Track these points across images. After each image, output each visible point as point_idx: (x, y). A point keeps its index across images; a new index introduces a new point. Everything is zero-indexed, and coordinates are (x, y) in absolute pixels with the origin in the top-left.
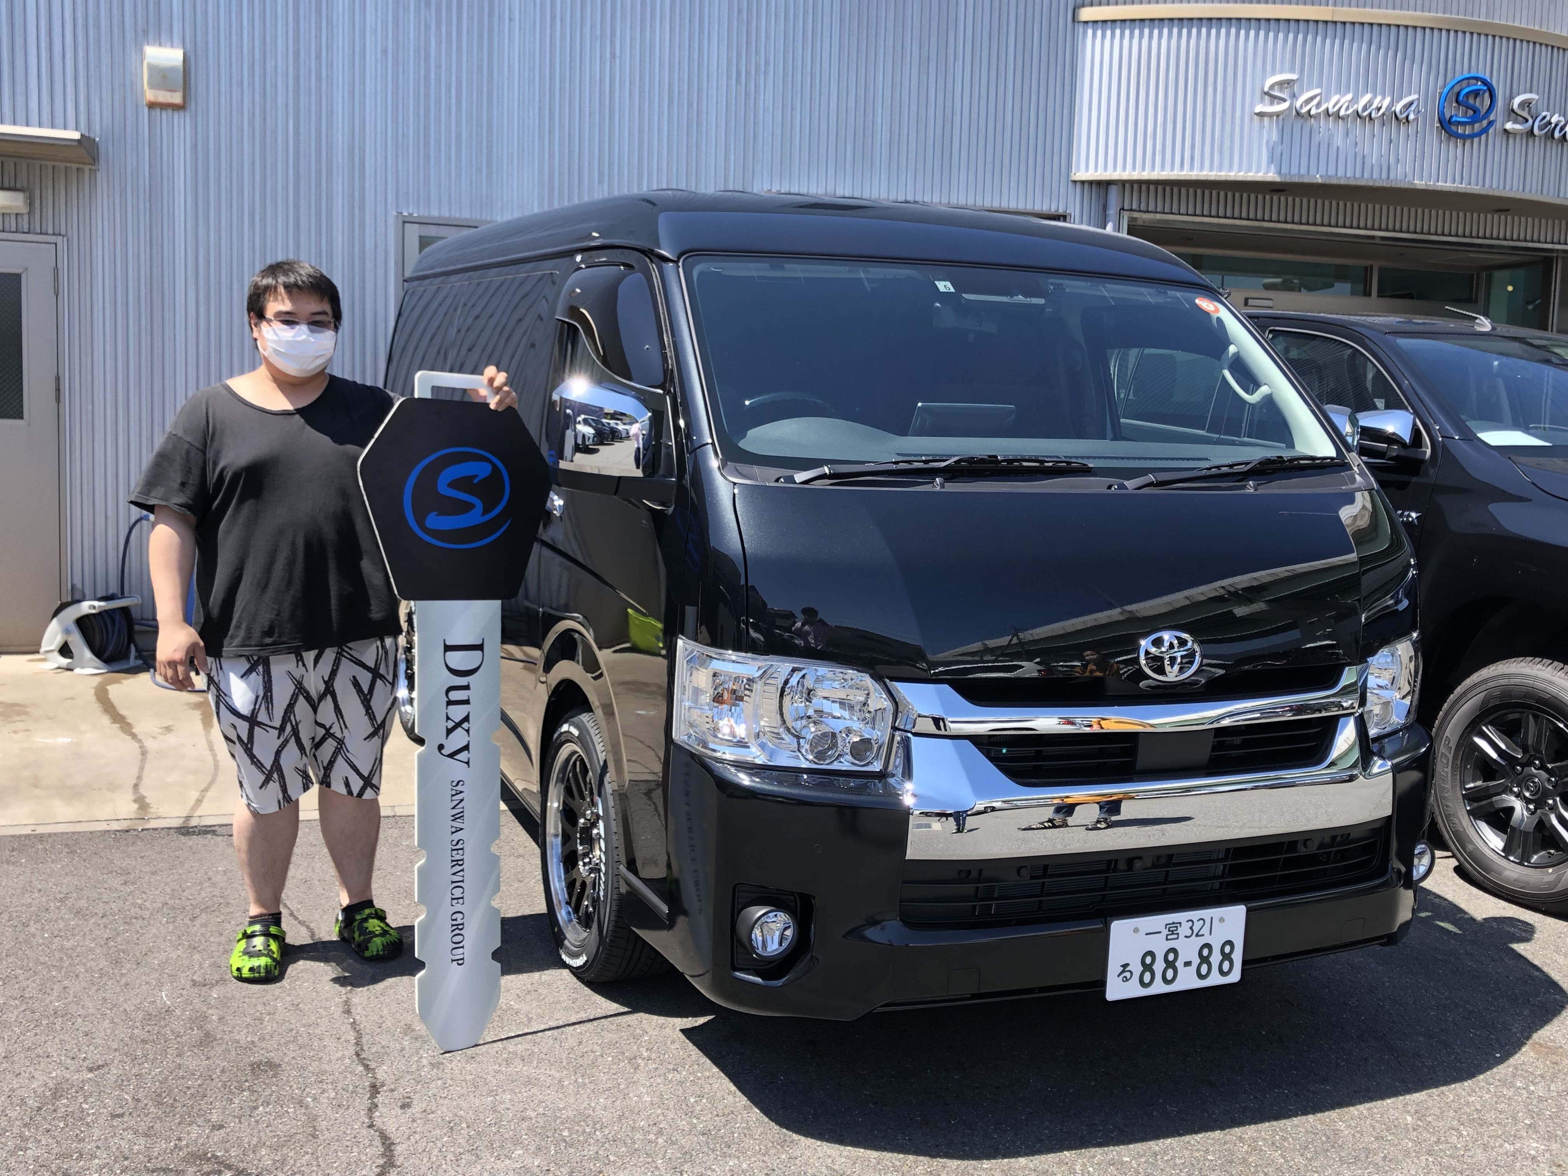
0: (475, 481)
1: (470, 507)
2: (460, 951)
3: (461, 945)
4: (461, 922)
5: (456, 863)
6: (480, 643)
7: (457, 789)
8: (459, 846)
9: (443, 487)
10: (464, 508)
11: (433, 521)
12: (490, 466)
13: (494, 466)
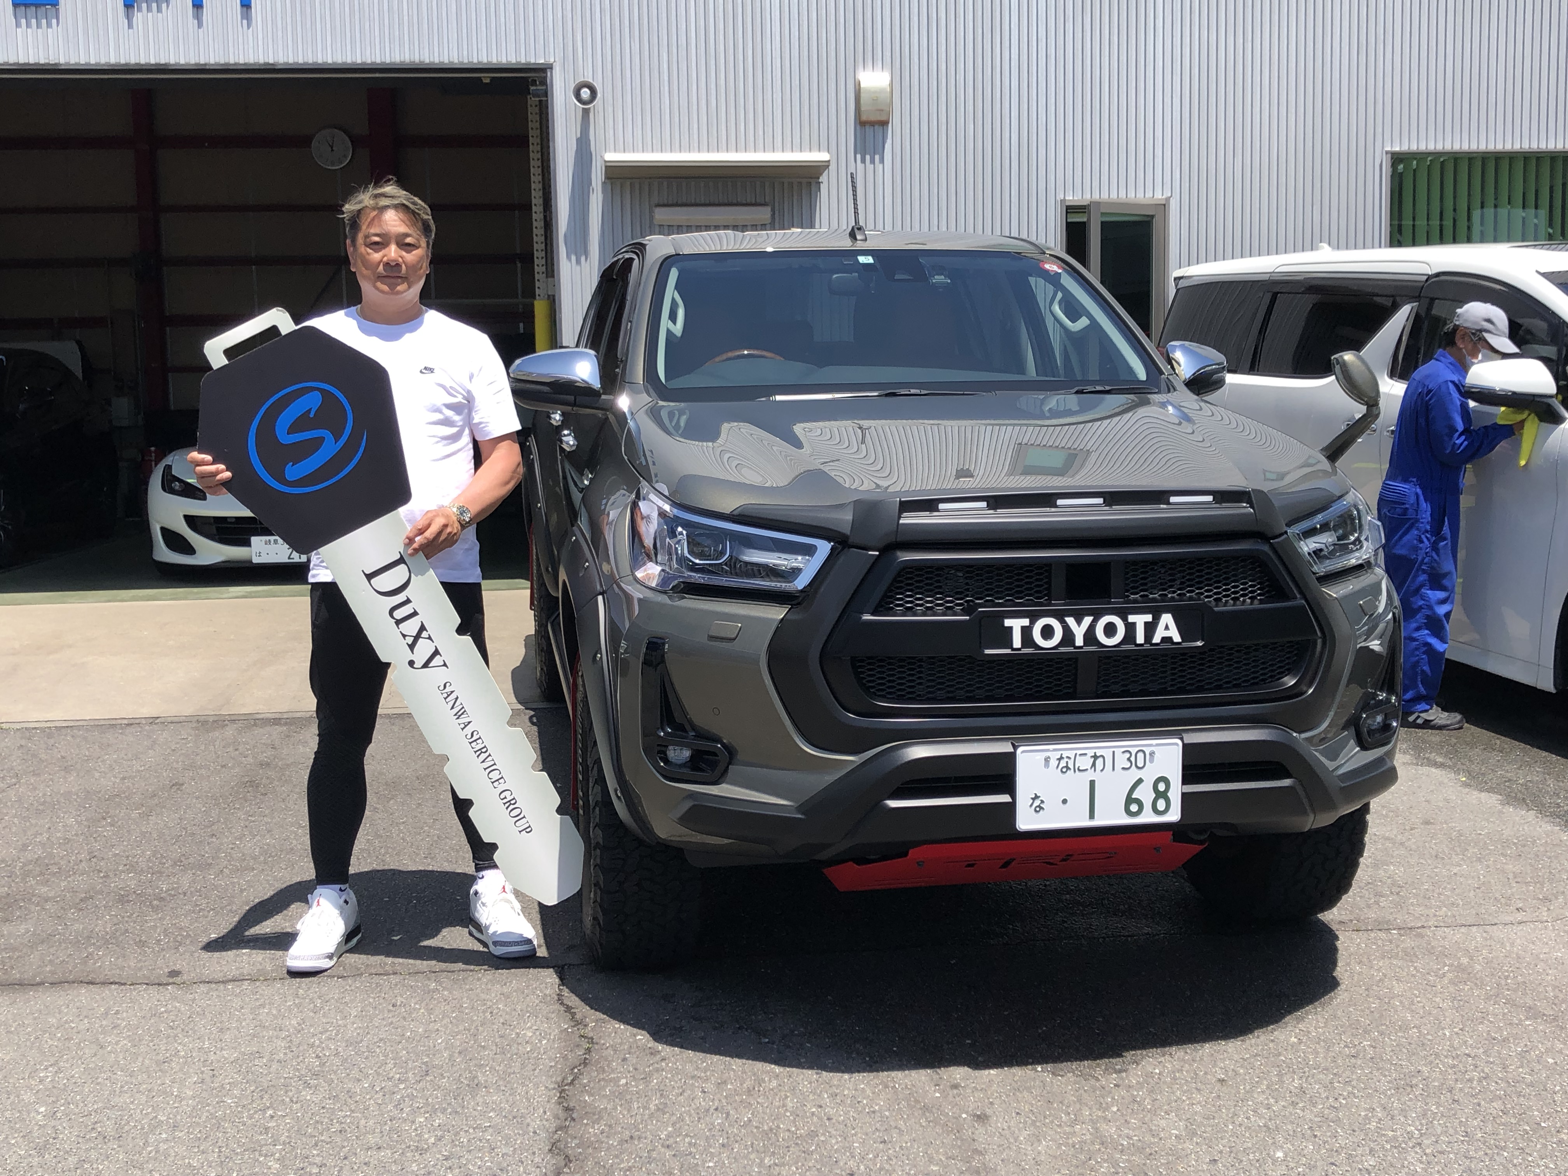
0: (312, 415)
1: (320, 441)
2: (524, 820)
3: (521, 816)
4: (512, 797)
5: (480, 751)
6: (399, 556)
7: (446, 691)
8: (475, 737)
9: (285, 438)
10: (316, 444)
11: (293, 472)
12: (317, 393)
13: (322, 391)
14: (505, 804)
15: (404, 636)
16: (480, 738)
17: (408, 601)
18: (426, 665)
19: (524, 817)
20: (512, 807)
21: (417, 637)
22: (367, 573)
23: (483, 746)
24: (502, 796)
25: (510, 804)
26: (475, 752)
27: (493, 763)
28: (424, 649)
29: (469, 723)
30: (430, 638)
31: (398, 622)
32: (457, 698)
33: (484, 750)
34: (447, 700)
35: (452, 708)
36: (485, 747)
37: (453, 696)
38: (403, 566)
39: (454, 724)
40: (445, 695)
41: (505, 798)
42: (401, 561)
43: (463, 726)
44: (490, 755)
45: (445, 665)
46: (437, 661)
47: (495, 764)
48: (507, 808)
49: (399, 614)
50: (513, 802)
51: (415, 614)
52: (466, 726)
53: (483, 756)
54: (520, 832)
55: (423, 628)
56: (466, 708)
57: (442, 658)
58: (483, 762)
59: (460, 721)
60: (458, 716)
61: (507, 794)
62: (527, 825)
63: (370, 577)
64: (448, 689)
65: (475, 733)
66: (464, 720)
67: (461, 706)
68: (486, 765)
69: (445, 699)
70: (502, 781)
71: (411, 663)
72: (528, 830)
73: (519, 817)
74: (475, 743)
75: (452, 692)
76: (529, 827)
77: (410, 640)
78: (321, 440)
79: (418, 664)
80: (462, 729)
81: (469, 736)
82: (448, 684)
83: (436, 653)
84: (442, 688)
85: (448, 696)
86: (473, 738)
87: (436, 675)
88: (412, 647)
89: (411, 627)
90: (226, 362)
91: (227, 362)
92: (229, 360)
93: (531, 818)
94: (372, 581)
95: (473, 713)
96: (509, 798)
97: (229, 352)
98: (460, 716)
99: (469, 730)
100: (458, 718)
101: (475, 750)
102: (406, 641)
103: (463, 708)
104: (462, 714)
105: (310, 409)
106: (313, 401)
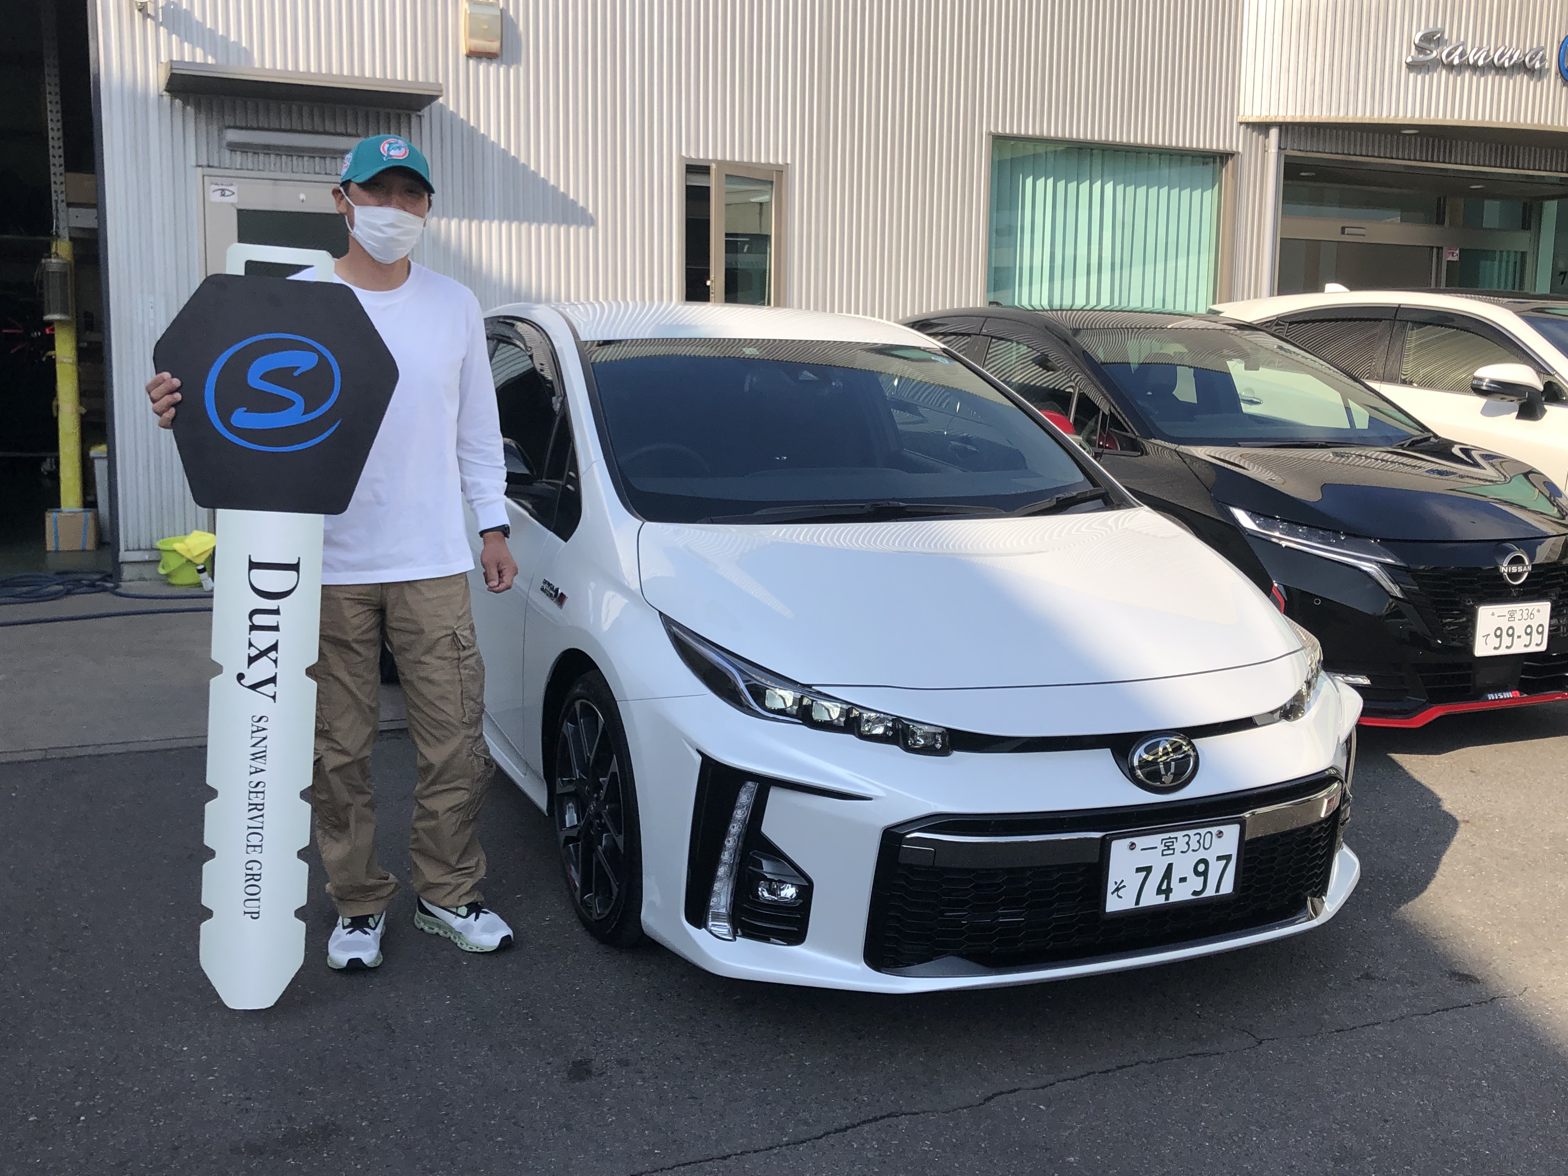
0: (296, 374)
2: (256, 903)
3: (256, 897)
4: (258, 872)
5: (255, 806)
6: (295, 562)
7: (259, 725)
8: (259, 789)
9: (254, 379)
10: (281, 404)
11: (242, 418)
12: (316, 357)
13: (321, 356)
14: (247, 875)
15: (251, 645)
16: (263, 792)
17: (276, 612)
18: (254, 687)
19: (258, 900)
20: (252, 882)
21: (263, 654)
22: (253, 560)
23: (261, 802)
24: (249, 866)
25: (253, 878)
26: (250, 804)
27: (261, 825)
28: (263, 669)
29: (262, 770)
30: (275, 661)
31: (253, 628)
32: (264, 738)
33: (260, 807)
34: (254, 735)
35: (254, 746)
36: (263, 804)
37: (262, 734)
38: (294, 573)
39: (246, 763)
40: (255, 729)
41: (251, 869)
42: (295, 567)
43: (253, 770)
44: (262, 816)
45: (274, 697)
46: (269, 689)
48: (247, 881)
49: (259, 620)
50: (257, 877)
51: (276, 628)
52: (256, 772)
53: (255, 813)
54: (245, 913)
55: (274, 647)
56: (268, 753)
57: (275, 689)
58: (251, 819)
59: (254, 763)
60: (255, 757)
61: (256, 866)
62: (256, 910)
63: (253, 565)
64: (262, 724)
65: (261, 785)
66: (258, 764)
67: (264, 749)
68: (253, 823)
69: (253, 732)
70: (258, 849)
71: (241, 677)
72: (256, 915)
73: (253, 897)
74: (255, 794)
75: (264, 729)
76: (258, 913)
77: (254, 652)
78: (291, 403)
79: (247, 681)
80: (251, 773)
81: (253, 785)
82: (264, 719)
83: (273, 680)
84: (256, 719)
85: (258, 731)
86: (257, 788)
87: (258, 703)
88: (252, 660)
89: (263, 640)
90: (241, 272)
91: (243, 273)
92: (246, 272)
93: (265, 905)
94: (253, 571)
95: (271, 764)
96: (255, 871)
97: (250, 265)
98: (257, 758)
99: (257, 778)
100: (253, 759)
101: (251, 802)
102: (249, 651)
103: (265, 751)
104: (260, 757)
105: (298, 368)
106: (305, 361)
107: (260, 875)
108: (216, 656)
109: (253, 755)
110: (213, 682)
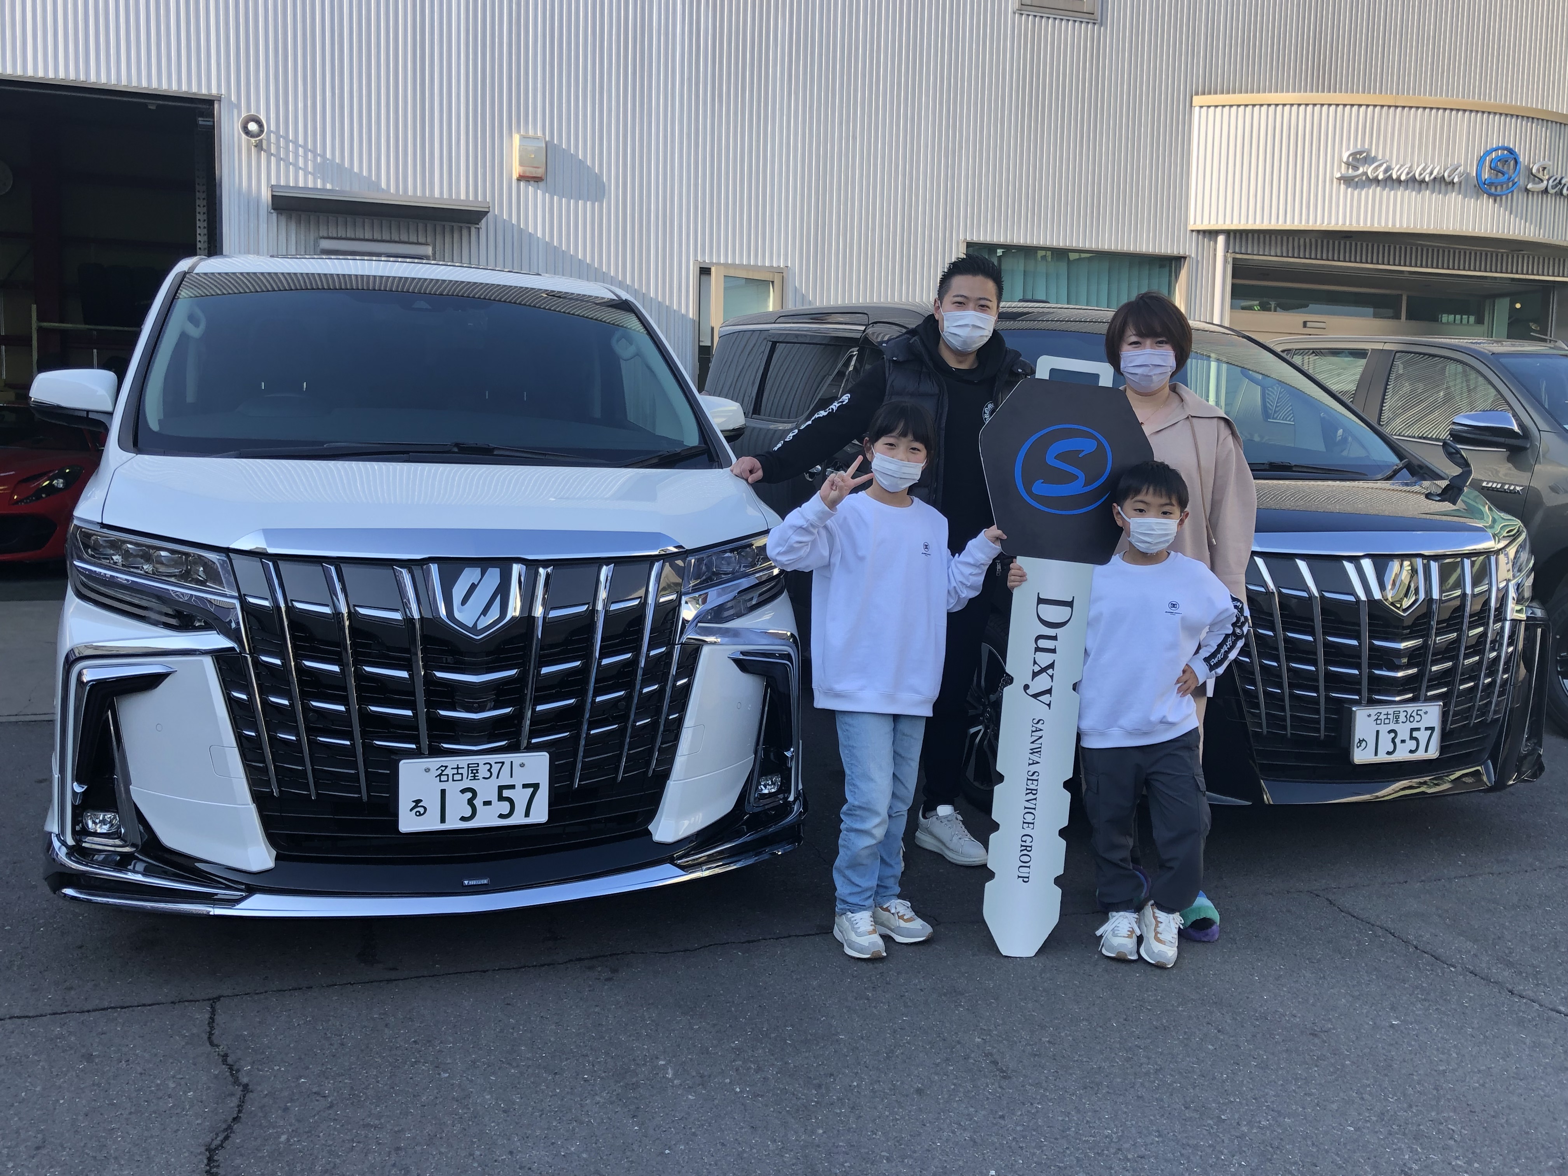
0: (1080, 455)
2: (1027, 870)
3: (1027, 865)
4: (1030, 844)
5: (1031, 791)
6: (1070, 600)
7: (1037, 726)
8: (1034, 777)
9: (1050, 459)
10: (1067, 478)
11: (1040, 487)
12: (1095, 443)
13: (1099, 443)
14: (1022, 846)
15: (1035, 663)
16: (1037, 780)
17: (1055, 638)
18: (1035, 696)
19: (1029, 867)
20: (1025, 852)
21: (1043, 670)
22: (1041, 597)
23: (1036, 788)
24: (1024, 839)
25: (1026, 849)
26: (1027, 789)
27: (1033, 806)
28: (1042, 682)
29: (1038, 763)
30: (1052, 677)
31: (1038, 649)
32: (1041, 737)
33: (1034, 792)
34: (1033, 734)
35: (1033, 743)
36: (1036, 790)
37: (1039, 734)
38: (1069, 609)
39: (1026, 755)
40: (1034, 729)
41: (1025, 841)
42: (1070, 604)
43: (1031, 762)
44: (1035, 799)
45: (1049, 705)
46: (1045, 698)
47: (1035, 809)
48: (1021, 851)
49: (1042, 643)
50: (1029, 849)
51: (1053, 651)
52: (1033, 764)
53: (1031, 796)
54: (1019, 877)
55: (1052, 666)
56: (1042, 750)
57: (1050, 699)
58: (1027, 801)
59: (1032, 757)
60: (1033, 752)
61: (1028, 839)
62: (1027, 875)
63: (1040, 601)
64: (1039, 726)
65: (1037, 774)
66: (1035, 758)
67: (1040, 746)
68: (1028, 805)
69: (1033, 732)
70: (1031, 826)
71: (1026, 687)
72: (1026, 880)
73: (1025, 865)
74: (1031, 782)
75: (1041, 730)
76: (1028, 877)
77: (1037, 669)
78: (1074, 478)
79: (1031, 691)
80: (1029, 764)
81: (1030, 773)
82: (1042, 722)
83: (1049, 691)
84: (1035, 721)
85: (1036, 731)
86: (1033, 777)
87: (1038, 709)
88: (1035, 674)
89: (1044, 659)
91: (1048, 378)
93: (1033, 872)
94: (1040, 606)
95: (1043, 758)
96: (1028, 844)
97: (1054, 373)
98: (1034, 752)
99: (1033, 768)
100: (1031, 753)
101: (1028, 787)
102: (1034, 668)
103: (1040, 748)
104: (1037, 752)
105: (1083, 451)
106: (1087, 446)
107: (1031, 847)
108: (1009, 669)
109: (1031, 749)
110: (1007, 691)
